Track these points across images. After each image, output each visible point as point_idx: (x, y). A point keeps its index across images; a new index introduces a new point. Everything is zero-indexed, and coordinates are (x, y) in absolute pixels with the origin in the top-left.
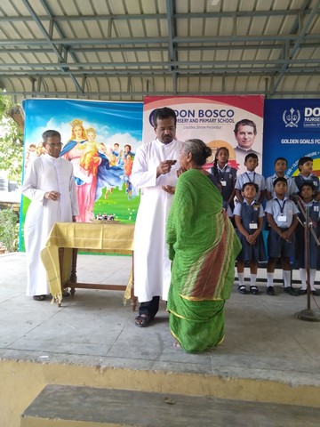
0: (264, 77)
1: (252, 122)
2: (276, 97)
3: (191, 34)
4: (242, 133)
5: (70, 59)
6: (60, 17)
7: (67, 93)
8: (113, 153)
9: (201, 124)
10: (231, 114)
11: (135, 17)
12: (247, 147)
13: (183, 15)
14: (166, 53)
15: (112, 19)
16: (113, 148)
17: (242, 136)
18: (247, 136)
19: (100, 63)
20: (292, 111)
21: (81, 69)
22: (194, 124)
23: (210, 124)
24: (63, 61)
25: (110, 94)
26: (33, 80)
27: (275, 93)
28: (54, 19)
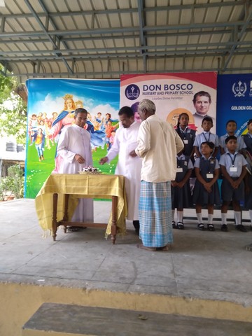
0: (216, 57)
1: (207, 93)
2: (227, 73)
3: (158, 24)
4: (199, 102)
5: (62, 47)
6: (53, 13)
7: (60, 74)
8: (97, 120)
9: (167, 96)
10: (190, 87)
11: (113, 11)
12: (203, 113)
13: (151, 9)
14: (137, 40)
15: (95, 14)
16: (97, 116)
17: (199, 105)
18: (204, 104)
19: (86, 49)
20: (240, 83)
21: (71, 54)
22: (161, 96)
23: (174, 96)
24: (57, 48)
25: (94, 74)
26: (34, 64)
27: (226, 69)
28: (49, 15)
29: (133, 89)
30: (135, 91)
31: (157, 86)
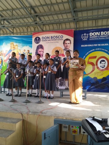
4: (66, 44)
7: (7, 34)
9: (52, 41)
10: (62, 37)
12: (68, 49)
17: (66, 45)
20: (85, 34)
22: (49, 41)
23: (55, 41)
29: (38, 39)
30: (39, 40)
31: (48, 37)
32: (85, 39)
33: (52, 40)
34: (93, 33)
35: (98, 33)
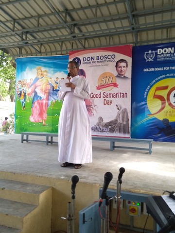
8: (56, 82)
9: (98, 64)
10: (114, 57)
15: (39, 17)
16: (56, 80)
20: (150, 52)
23: (102, 64)
26: (20, 48)
28: (15, 21)
30: (78, 62)
31: (92, 57)
32: (150, 60)
33: (99, 62)
34: (162, 49)
35: (172, 49)
